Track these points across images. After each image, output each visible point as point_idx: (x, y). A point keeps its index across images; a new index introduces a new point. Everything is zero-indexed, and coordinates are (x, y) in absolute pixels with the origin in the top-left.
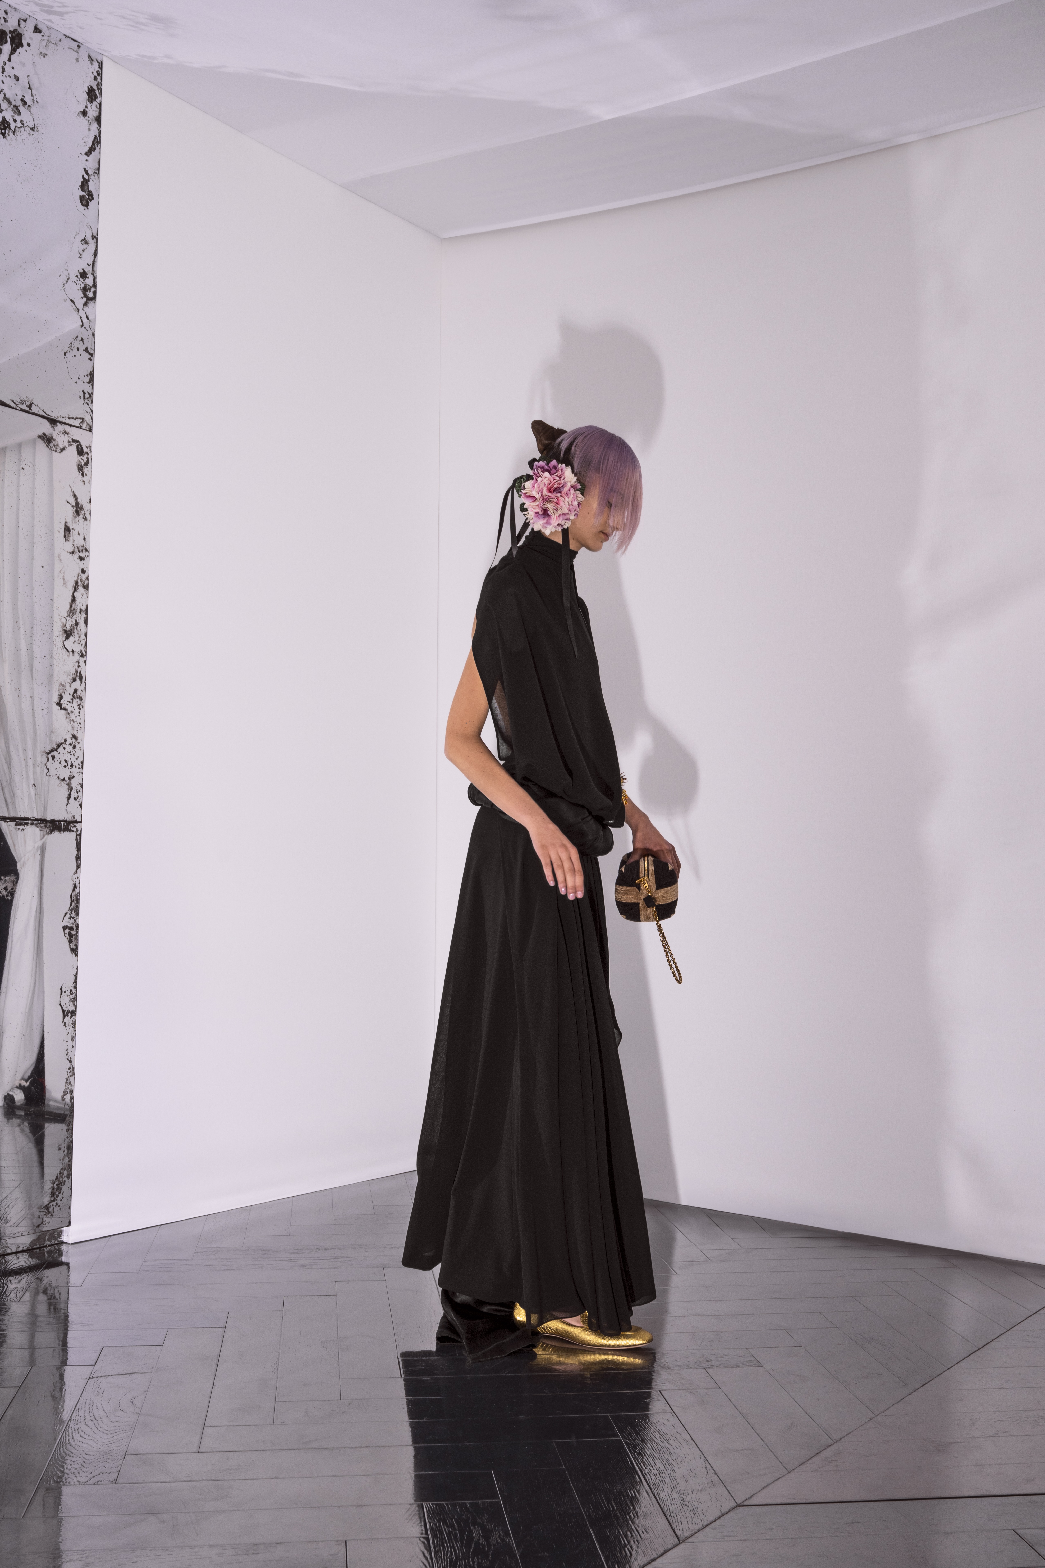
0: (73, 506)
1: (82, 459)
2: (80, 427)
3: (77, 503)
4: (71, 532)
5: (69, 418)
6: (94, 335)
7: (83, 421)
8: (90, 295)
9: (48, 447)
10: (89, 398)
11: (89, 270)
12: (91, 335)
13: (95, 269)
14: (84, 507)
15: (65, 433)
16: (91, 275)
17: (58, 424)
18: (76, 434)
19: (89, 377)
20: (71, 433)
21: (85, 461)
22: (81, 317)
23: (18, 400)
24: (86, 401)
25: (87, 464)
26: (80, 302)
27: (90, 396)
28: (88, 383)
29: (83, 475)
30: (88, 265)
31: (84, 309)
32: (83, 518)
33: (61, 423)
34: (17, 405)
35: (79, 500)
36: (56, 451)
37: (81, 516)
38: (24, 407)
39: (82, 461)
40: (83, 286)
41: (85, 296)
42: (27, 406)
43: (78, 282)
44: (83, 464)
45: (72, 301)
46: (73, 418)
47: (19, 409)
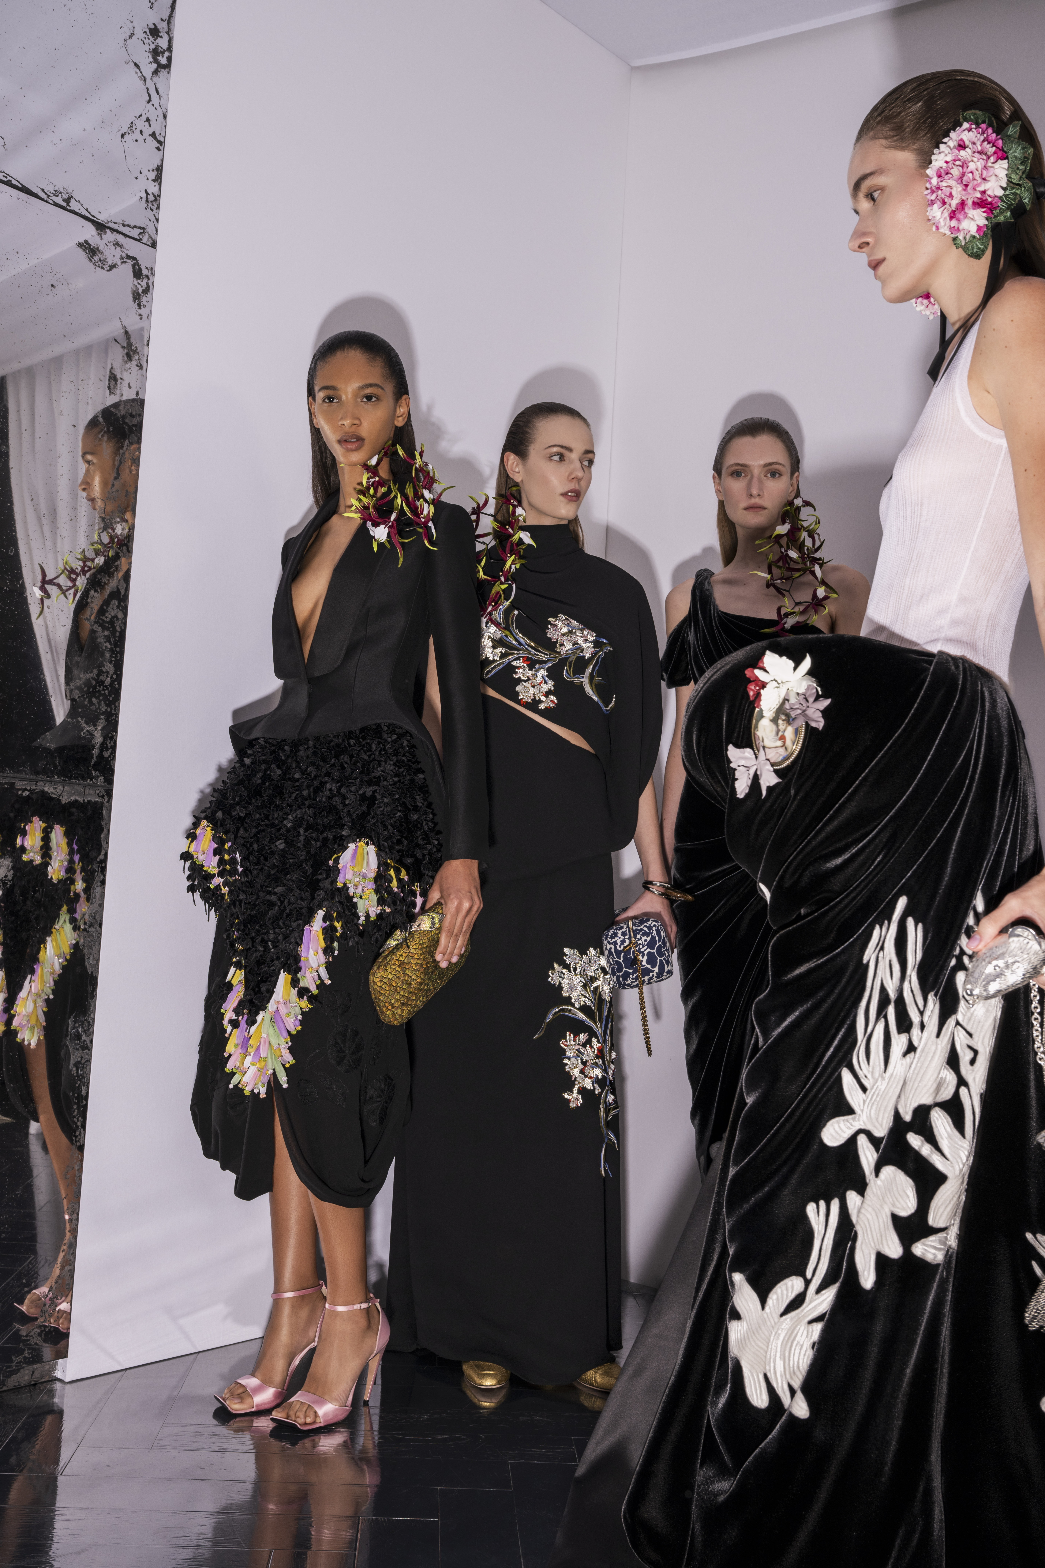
0: (123, 347)
1: (139, 284)
2: (139, 240)
3: (130, 345)
4: (118, 383)
5: (124, 225)
6: (165, 117)
7: (143, 232)
8: (163, 61)
9: (91, 260)
10: (153, 201)
11: (162, 26)
12: (161, 117)
13: (171, 27)
14: (138, 351)
15: (117, 244)
16: (166, 35)
17: (108, 231)
18: (133, 248)
19: (155, 173)
20: (125, 246)
21: (144, 288)
22: (148, 89)
23: (50, 189)
24: (150, 205)
25: (147, 290)
26: (148, 69)
27: (156, 200)
28: (154, 181)
29: (139, 306)
30: (162, 20)
31: (154, 79)
32: (137, 366)
33: (112, 230)
34: (48, 196)
35: (132, 340)
36: (103, 268)
37: (134, 363)
38: (59, 200)
39: (139, 286)
40: (153, 47)
41: (156, 61)
42: (64, 200)
43: (146, 41)
44: (140, 290)
45: (136, 65)
46: (129, 226)
47: (51, 202)
